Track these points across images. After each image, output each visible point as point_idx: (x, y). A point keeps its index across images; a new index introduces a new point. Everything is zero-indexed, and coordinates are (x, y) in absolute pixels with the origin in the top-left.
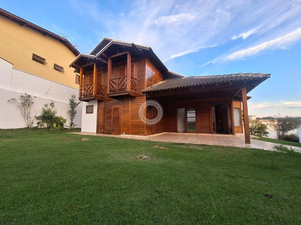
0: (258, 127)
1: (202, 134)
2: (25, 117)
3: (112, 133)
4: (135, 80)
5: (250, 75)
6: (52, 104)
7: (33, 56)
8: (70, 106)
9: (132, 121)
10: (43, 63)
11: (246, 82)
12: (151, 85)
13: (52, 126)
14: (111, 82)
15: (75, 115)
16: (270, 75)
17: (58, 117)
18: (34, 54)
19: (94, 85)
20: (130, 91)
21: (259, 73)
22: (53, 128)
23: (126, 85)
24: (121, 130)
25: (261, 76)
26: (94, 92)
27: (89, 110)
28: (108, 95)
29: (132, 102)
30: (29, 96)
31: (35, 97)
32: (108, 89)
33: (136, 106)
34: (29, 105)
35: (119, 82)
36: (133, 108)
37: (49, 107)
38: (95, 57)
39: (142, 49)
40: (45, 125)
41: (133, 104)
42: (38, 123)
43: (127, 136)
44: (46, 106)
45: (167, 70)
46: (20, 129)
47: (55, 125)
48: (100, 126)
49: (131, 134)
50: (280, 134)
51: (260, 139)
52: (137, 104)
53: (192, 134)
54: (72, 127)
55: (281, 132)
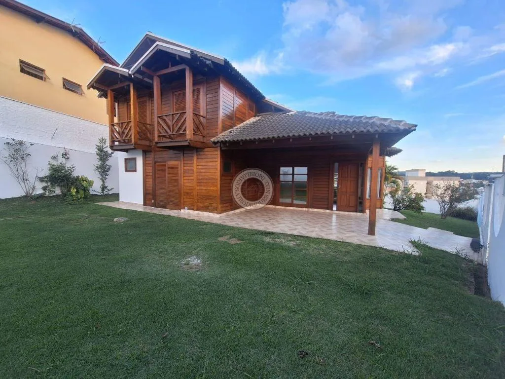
1: (316, 210)
2: (19, 179)
3: (168, 206)
4: (201, 118)
5: (386, 123)
6: (65, 155)
7: (20, 65)
8: (98, 157)
9: (198, 188)
10: (41, 78)
11: (378, 136)
12: (231, 127)
13: (68, 193)
14: (160, 120)
15: (108, 173)
16: (416, 126)
17: (78, 177)
18: (21, 61)
19: (132, 124)
20: (192, 139)
21: (401, 121)
22: (72, 196)
23: (185, 130)
24: (182, 201)
25: (401, 127)
26: (133, 137)
27: (130, 167)
28: (157, 143)
29: (199, 157)
30: (21, 143)
31: (31, 145)
32: (156, 133)
33: (204, 164)
34: (22, 158)
35: (174, 121)
36: (200, 167)
37: (61, 160)
38: (130, 72)
39: (212, 62)
40: (58, 191)
41: (199, 160)
42: (45, 188)
43: (191, 212)
44: (55, 158)
45: (263, 97)
46: (13, 199)
47: (73, 191)
48: (149, 194)
49: (197, 210)
50: (444, 209)
51: (405, 219)
52: (206, 160)
53: (300, 209)
54: (105, 193)
55: (447, 207)
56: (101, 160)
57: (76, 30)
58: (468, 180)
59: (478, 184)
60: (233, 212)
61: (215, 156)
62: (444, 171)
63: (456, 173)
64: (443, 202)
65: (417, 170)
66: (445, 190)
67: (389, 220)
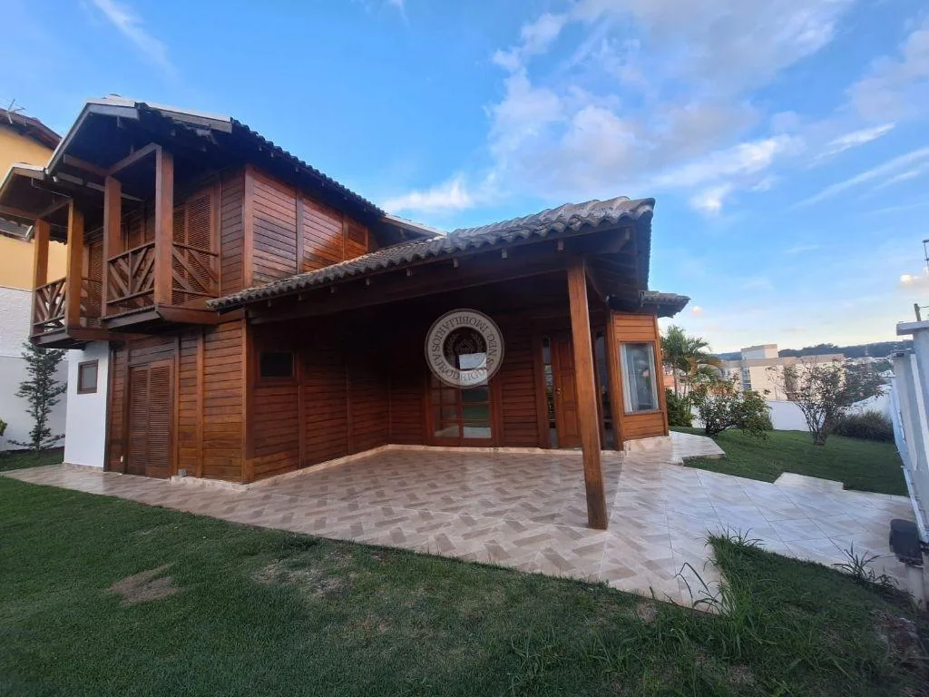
0: (731, 406)
1: (513, 450)
3: (149, 469)
9: (206, 420)
14: (112, 269)
19: (67, 284)
23: (152, 285)
24: (175, 456)
26: (67, 312)
27: (85, 381)
28: (105, 321)
29: (208, 345)
32: (105, 297)
33: (217, 361)
35: (135, 268)
36: (211, 370)
38: (48, 172)
39: (213, 131)
41: (208, 354)
43: (190, 481)
45: (380, 214)
48: (116, 441)
49: (203, 476)
50: (817, 424)
51: (722, 458)
52: (219, 352)
53: (478, 450)
54: (42, 444)
55: (821, 418)
56: (38, 370)
57: (16, 119)
58: (860, 359)
59: (880, 364)
60: (301, 472)
61: (236, 341)
62: (813, 346)
63: (836, 347)
64: (810, 407)
65: (762, 347)
66: (809, 380)
67: (680, 464)
